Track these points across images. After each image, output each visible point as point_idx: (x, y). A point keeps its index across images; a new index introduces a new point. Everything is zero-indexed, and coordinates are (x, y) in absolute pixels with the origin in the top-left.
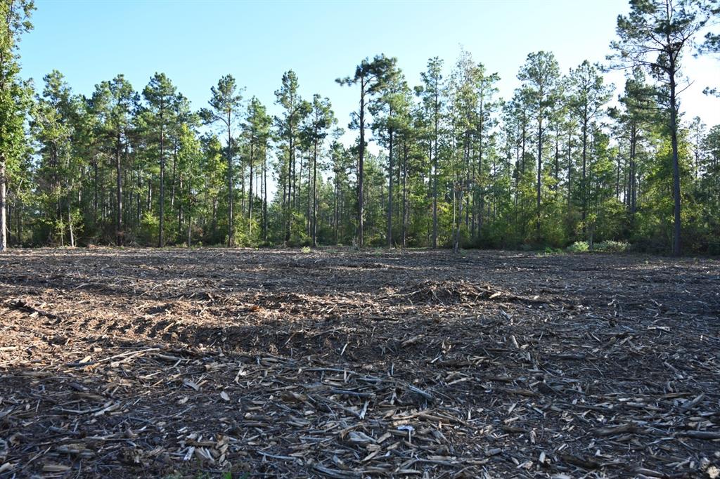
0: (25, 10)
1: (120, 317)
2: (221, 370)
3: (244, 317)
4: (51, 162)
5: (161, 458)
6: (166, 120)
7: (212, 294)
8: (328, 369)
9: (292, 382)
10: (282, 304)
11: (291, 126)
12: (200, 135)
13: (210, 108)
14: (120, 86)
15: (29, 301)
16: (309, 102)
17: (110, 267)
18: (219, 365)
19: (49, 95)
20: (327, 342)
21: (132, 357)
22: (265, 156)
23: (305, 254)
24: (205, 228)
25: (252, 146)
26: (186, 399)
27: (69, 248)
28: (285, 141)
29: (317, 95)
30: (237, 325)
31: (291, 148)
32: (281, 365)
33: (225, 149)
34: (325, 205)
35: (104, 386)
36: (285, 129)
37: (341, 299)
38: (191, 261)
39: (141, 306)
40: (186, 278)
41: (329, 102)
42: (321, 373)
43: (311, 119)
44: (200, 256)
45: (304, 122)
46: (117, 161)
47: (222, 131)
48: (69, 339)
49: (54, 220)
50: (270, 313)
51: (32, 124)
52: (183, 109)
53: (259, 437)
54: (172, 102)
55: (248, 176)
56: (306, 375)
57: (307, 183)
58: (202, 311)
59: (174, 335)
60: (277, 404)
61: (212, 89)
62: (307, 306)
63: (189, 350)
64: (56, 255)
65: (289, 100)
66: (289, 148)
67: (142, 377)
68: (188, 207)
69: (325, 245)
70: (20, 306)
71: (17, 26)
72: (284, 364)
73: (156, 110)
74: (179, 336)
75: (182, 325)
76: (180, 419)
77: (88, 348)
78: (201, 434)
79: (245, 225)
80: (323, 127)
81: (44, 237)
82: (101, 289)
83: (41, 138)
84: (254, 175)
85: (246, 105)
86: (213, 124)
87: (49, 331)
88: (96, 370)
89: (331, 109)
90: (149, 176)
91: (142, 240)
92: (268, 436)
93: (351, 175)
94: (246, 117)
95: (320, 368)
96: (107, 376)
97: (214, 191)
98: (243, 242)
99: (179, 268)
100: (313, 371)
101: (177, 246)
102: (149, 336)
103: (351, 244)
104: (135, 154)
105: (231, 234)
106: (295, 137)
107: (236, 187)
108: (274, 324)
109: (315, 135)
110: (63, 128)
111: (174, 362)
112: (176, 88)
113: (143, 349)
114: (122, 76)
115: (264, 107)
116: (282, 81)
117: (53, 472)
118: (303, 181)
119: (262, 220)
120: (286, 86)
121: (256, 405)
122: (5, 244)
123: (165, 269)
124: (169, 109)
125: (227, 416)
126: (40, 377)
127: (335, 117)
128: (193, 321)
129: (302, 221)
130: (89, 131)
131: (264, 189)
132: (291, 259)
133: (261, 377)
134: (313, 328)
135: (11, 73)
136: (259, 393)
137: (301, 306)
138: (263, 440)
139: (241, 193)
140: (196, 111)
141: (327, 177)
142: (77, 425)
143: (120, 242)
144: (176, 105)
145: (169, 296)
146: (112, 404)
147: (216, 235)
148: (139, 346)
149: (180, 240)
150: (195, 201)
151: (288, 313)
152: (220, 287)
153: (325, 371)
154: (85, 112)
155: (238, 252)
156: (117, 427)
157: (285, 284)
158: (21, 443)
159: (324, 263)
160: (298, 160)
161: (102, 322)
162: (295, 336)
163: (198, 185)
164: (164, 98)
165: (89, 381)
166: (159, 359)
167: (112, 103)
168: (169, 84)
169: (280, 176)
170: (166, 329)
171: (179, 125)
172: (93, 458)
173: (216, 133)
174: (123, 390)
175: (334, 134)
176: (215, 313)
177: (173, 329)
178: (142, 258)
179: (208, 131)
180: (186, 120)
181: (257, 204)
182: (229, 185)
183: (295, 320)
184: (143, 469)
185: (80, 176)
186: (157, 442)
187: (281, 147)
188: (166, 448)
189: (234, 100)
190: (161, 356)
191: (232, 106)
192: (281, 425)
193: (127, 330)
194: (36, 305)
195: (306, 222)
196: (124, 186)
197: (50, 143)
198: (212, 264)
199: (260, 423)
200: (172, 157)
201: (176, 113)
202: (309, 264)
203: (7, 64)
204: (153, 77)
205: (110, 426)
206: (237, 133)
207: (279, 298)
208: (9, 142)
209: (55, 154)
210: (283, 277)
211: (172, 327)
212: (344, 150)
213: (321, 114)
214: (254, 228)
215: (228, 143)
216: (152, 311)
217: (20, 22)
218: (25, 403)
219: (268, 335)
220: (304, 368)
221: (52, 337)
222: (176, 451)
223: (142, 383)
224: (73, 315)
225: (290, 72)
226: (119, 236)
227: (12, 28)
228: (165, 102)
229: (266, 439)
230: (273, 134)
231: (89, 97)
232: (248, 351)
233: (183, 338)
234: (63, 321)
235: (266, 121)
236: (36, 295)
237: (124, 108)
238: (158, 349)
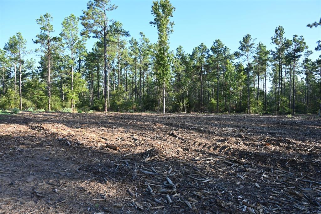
0: (171, 25)
1: (207, 142)
2: (254, 172)
3: (261, 148)
4: (178, 80)
5: (232, 207)
6: (220, 59)
7: (244, 136)
8: (314, 182)
9: (292, 185)
10: (280, 144)
11: (280, 54)
12: (234, 64)
13: (239, 51)
14: (202, 48)
15: (175, 133)
16: (291, 40)
17: (201, 121)
18: (253, 170)
19: (178, 55)
20: (311, 167)
21: (214, 160)
22: (266, 70)
23: (288, 118)
24: (236, 105)
25: (259, 66)
26: (239, 183)
27: (184, 113)
28: (276, 62)
29: (295, 36)
30: (259, 151)
31: (280, 64)
32: (285, 175)
33: (246, 69)
34: (299, 93)
35: (205, 170)
36: (276, 56)
37: (317, 144)
38: (232, 120)
39: (214, 138)
40: (231, 127)
41: (302, 38)
42: (310, 184)
43: (292, 48)
44: (235, 117)
45: (287, 51)
46: (201, 78)
47: (244, 61)
48: (190, 149)
49: (179, 102)
50: (274, 147)
51: (172, 67)
52: (227, 53)
53: (278, 209)
54: (222, 51)
55: (257, 80)
56: (301, 183)
57: (289, 81)
58: (241, 143)
59: (230, 152)
60: (286, 195)
61: (240, 42)
62: (295, 146)
63: (238, 160)
64: (181, 116)
65: (279, 40)
66: (279, 64)
67: (219, 169)
68: (229, 96)
69: (299, 113)
70: (172, 135)
71: (169, 32)
72: (287, 175)
73: (216, 55)
74: (231, 153)
75: (233, 148)
76: (238, 191)
77: (197, 154)
78: (249, 201)
79: (255, 103)
80: (299, 52)
81: (176, 109)
82: (198, 130)
83: (175, 72)
84: (260, 79)
85: (256, 47)
86: (240, 58)
87: (183, 145)
88: (201, 163)
89: (304, 41)
90: (213, 83)
91: (210, 110)
92: (283, 210)
93: (316, 75)
94: (256, 52)
95: (309, 181)
96: (206, 167)
97: (241, 88)
98: (254, 111)
99: (227, 123)
100: (305, 182)
101: (224, 113)
102: (219, 151)
103: (317, 113)
104: (208, 74)
105: (249, 108)
106: (282, 59)
107: (251, 86)
108: (278, 153)
109: (294, 56)
110: (182, 67)
111: (231, 165)
112: (224, 44)
113: (218, 157)
114: (203, 43)
115: (265, 46)
116: (275, 32)
117: (192, 201)
118: (286, 81)
119: (264, 101)
120: (277, 34)
121: (274, 193)
122: (165, 111)
123: (222, 123)
124: (221, 54)
125: (260, 195)
126: (183, 163)
127: (306, 45)
128: (237, 147)
129: (286, 101)
130: (191, 67)
131: (265, 86)
132: (282, 121)
133: (274, 179)
134: (301, 158)
135: (167, 50)
136: (275, 187)
137: (292, 145)
138: (280, 211)
139: (253, 89)
140: (233, 53)
141: (301, 78)
142: (197, 184)
143: (202, 111)
144: (224, 52)
145: (225, 135)
146: (209, 179)
147: (242, 108)
148: (216, 156)
149: (225, 110)
150: (232, 93)
151: (284, 148)
152: (247, 132)
153: (312, 182)
154: (190, 60)
155: (253, 116)
156: (212, 189)
157: (280, 133)
158: (180, 187)
159: (301, 123)
160: (284, 70)
161: (200, 144)
162: (291, 161)
163: (233, 86)
164: (219, 50)
165: (200, 167)
166: (225, 162)
167: (199, 55)
168: (221, 43)
169: (273, 79)
170: (226, 149)
171: (225, 60)
172: (205, 200)
173: (241, 62)
174: (212, 173)
175: (306, 55)
176: (246, 145)
177: (229, 150)
178: (211, 118)
179: (238, 61)
180: (228, 58)
181: (261, 93)
182: (248, 85)
183: (289, 152)
184: (225, 210)
185: (188, 85)
186: (229, 199)
187: (274, 65)
188: (233, 203)
189: (250, 45)
190: (226, 161)
191: (249, 48)
192: (290, 206)
193: (210, 148)
194: (177, 135)
195: (288, 102)
196: (203, 88)
197: (178, 74)
198: (241, 122)
199: (278, 203)
200: (222, 74)
201: (224, 55)
202: (292, 123)
203: (166, 46)
204: (215, 41)
205: (210, 188)
206: (251, 60)
207: (278, 140)
208: (166, 74)
209: (179, 77)
210: (279, 130)
211: (228, 149)
212: (312, 62)
213: (298, 45)
214: (260, 105)
215: (247, 66)
216: (219, 141)
217: (169, 30)
218: (179, 172)
219: (275, 158)
220: (299, 179)
221: (184, 148)
222: (238, 206)
223: (219, 172)
224: (190, 140)
225: (279, 27)
226: (201, 108)
227: (167, 33)
228: (219, 51)
229: (282, 211)
230: (270, 59)
231: (191, 54)
232: (265, 165)
233: (233, 154)
234: (187, 141)
235: (267, 53)
236: (177, 131)
237: (203, 56)
238: (224, 158)
